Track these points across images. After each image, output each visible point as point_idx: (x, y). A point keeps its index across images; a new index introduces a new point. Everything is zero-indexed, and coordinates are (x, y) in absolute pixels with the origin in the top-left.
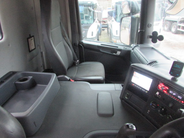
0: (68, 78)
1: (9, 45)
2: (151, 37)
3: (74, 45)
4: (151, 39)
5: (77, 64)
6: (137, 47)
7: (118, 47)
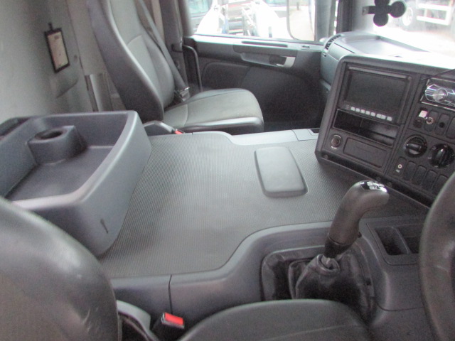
0: (169, 128)
2: (371, 10)
3: (172, 49)
4: (372, 16)
5: (185, 97)
6: (337, 39)
7: (286, 46)
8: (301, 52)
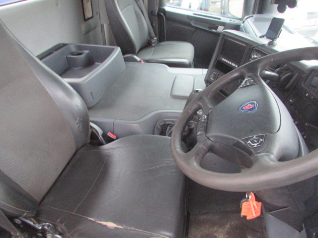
0: (138, 59)
3: (151, 14)
4: (276, 6)
5: (154, 43)
6: (250, 18)
7: (220, 19)
8: (228, 24)
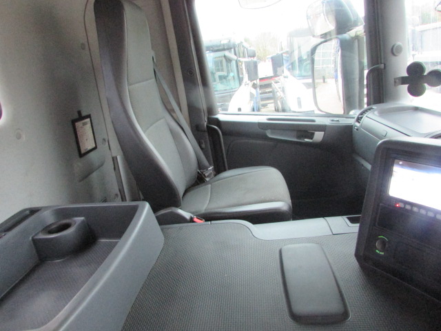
0: (187, 215)
1: (19, 137)
2: (403, 81)
3: (196, 130)
4: (406, 87)
5: (208, 176)
6: (369, 112)
7: (314, 121)
8: (330, 127)
